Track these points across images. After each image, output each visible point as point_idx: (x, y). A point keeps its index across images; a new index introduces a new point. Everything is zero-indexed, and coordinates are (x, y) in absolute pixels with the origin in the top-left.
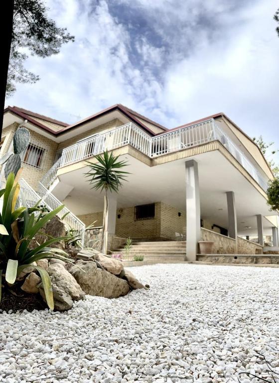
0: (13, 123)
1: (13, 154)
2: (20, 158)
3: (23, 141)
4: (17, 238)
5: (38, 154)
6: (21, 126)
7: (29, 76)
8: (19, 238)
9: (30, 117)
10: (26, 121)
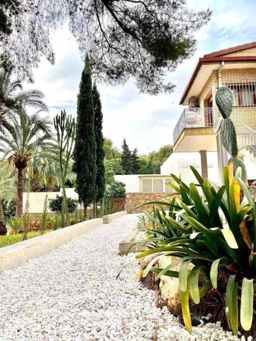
0: (212, 72)
1: (223, 119)
2: (231, 121)
3: (227, 101)
4: (249, 240)
5: (251, 91)
6: (220, 70)
7: (200, 18)
8: (250, 241)
9: (225, 56)
10: (223, 63)
